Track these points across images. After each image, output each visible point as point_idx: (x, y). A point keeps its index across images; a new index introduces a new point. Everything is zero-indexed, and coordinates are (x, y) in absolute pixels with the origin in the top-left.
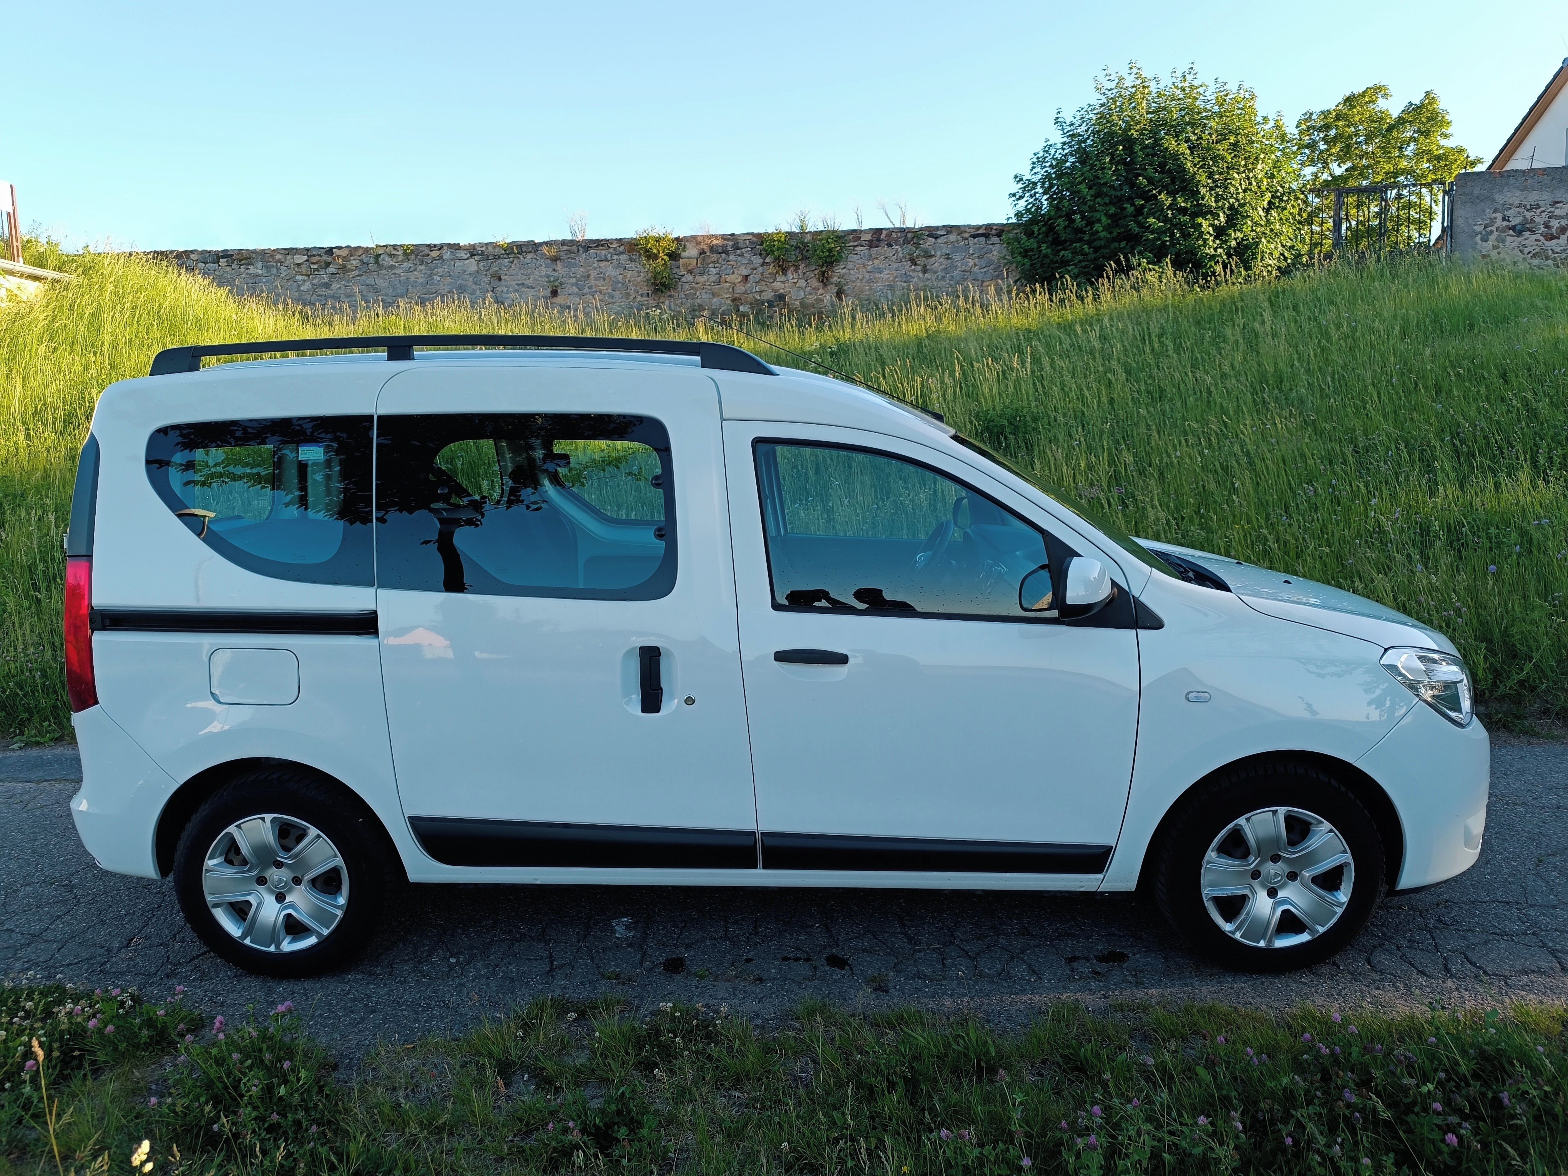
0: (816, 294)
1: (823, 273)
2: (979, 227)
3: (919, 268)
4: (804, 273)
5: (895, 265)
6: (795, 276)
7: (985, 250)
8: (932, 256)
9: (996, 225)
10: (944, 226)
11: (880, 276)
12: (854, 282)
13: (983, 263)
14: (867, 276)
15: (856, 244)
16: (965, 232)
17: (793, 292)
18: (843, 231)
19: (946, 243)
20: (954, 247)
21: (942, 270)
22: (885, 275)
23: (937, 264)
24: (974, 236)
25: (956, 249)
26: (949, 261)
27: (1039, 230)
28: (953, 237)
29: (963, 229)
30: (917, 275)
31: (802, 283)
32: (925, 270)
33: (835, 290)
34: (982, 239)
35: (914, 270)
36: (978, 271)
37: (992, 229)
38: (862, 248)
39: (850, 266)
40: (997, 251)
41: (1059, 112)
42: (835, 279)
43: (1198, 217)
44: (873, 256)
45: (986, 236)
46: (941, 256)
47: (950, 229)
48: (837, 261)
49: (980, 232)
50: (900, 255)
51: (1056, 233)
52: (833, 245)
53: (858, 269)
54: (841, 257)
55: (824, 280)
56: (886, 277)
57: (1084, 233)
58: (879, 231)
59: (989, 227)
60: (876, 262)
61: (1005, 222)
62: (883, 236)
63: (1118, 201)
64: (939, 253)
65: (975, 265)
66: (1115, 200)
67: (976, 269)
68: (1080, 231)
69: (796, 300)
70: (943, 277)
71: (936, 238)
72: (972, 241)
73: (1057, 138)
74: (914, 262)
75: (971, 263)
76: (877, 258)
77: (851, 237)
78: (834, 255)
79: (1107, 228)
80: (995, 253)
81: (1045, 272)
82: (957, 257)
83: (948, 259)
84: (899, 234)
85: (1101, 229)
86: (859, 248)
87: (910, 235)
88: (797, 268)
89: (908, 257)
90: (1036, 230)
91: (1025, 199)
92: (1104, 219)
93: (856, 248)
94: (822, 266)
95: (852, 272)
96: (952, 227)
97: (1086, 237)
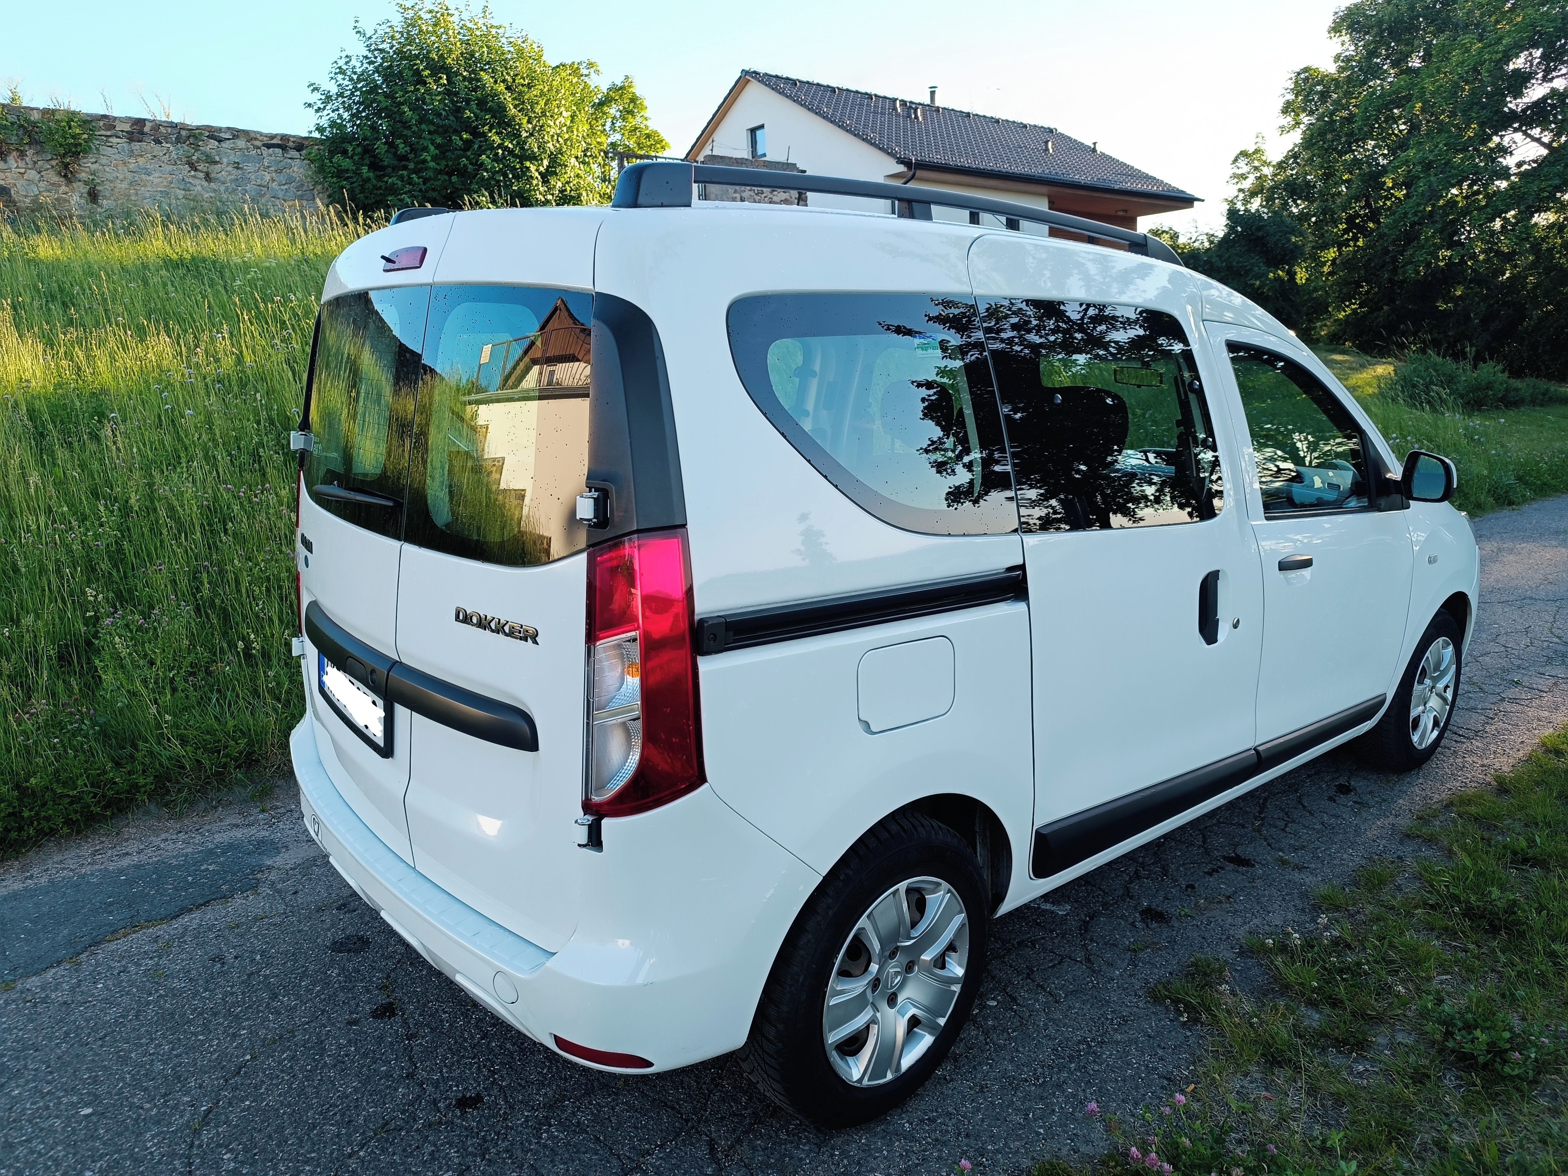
0: (57, 192)
1: (66, 166)
2: (273, 137)
3: (202, 175)
4: (35, 163)
5: (170, 168)
6: (21, 164)
7: (282, 163)
8: (216, 163)
9: (294, 137)
10: (229, 128)
11: (148, 178)
12: (111, 182)
13: (282, 178)
14: (129, 176)
15: (109, 133)
16: (256, 139)
17: (20, 183)
18: (88, 115)
19: (232, 149)
20: (245, 156)
21: (231, 181)
22: (155, 178)
23: (224, 172)
24: (269, 146)
25: (248, 159)
26: (240, 172)
27: (354, 150)
28: (241, 143)
29: (253, 135)
30: (199, 186)
31: (32, 174)
32: (208, 177)
33: (85, 189)
34: (279, 151)
35: (194, 177)
36: (277, 188)
37: (289, 140)
38: (118, 140)
39: (104, 160)
40: (299, 168)
41: (357, 21)
42: (83, 176)
43: (526, 160)
44: (136, 153)
45: (283, 148)
46: (228, 164)
47: (236, 134)
48: (85, 151)
49: (274, 141)
50: (174, 155)
51: (375, 156)
52: (78, 131)
53: (116, 166)
54: (90, 148)
55: (67, 174)
56: (156, 181)
57: (408, 160)
58: (141, 122)
59: (285, 138)
60: (141, 161)
61: (307, 135)
62: (147, 129)
63: (445, 131)
64: (225, 160)
65: (273, 180)
66: (441, 130)
67: (274, 185)
68: (404, 158)
69: (26, 196)
70: (234, 190)
71: (220, 141)
72: (265, 151)
73: (358, 49)
74: (193, 167)
75: (268, 177)
76: (142, 156)
77: (101, 123)
78: (80, 144)
79: (435, 158)
80: (295, 169)
81: (367, 198)
82: (250, 167)
83: (238, 168)
84: (169, 130)
85: (429, 158)
86: (114, 140)
87: (183, 133)
88: (22, 154)
89: (184, 160)
90: (350, 149)
91: (325, 112)
92: (432, 148)
93: (111, 139)
94: (64, 156)
95: (107, 169)
96: (238, 131)
97: (411, 166)
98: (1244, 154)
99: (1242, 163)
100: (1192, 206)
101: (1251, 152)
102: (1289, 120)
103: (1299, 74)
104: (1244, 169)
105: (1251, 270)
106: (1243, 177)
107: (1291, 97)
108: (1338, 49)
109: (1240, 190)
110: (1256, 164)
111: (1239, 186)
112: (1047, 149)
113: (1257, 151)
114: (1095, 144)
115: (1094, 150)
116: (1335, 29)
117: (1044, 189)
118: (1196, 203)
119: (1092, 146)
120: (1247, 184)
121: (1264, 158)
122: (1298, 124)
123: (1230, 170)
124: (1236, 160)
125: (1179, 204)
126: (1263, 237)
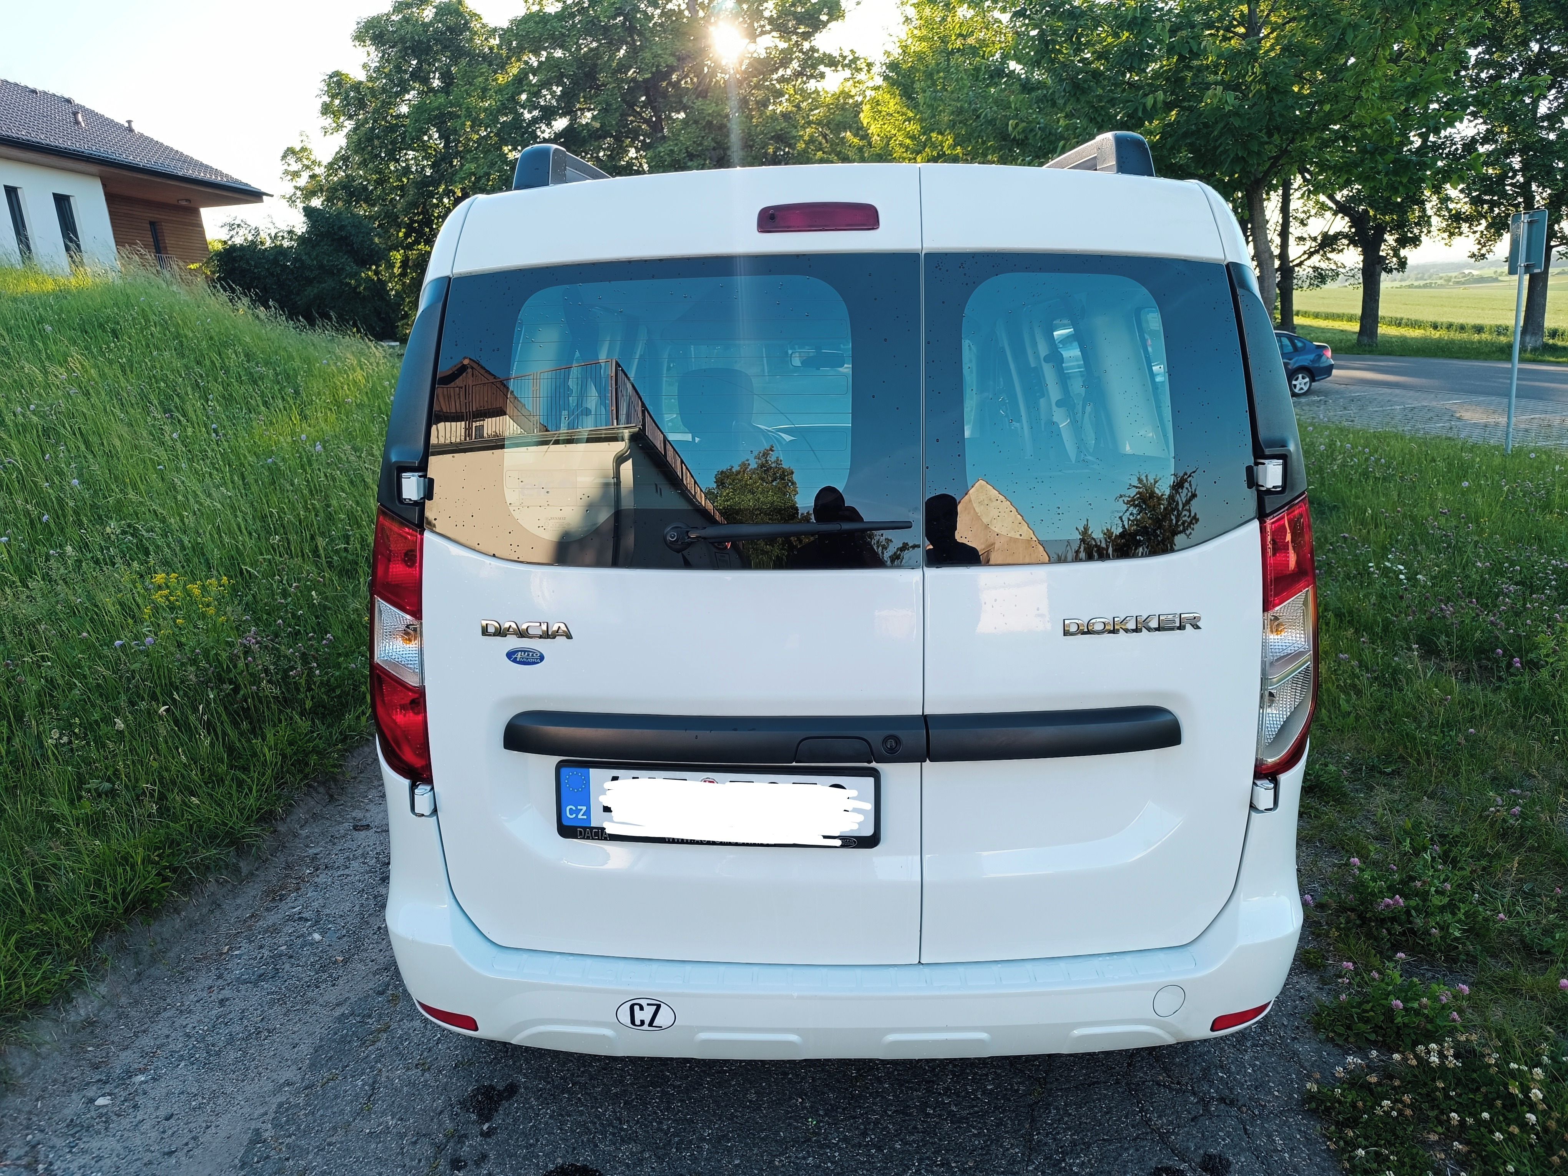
98: (290, 151)
99: (291, 160)
100: (262, 201)
101: (298, 149)
102: (328, 121)
103: (331, 77)
104: (295, 167)
105: (342, 269)
106: (296, 174)
107: (327, 99)
108: (364, 59)
109: (296, 188)
110: (306, 162)
111: (294, 183)
112: (77, 123)
113: (303, 149)
114: (129, 122)
115: (130, 130)
116: (359, 37)
117: (94, 169)
118: (264, 197)
119: (126, 125)
120: (303, 180)
121: (313, 157)
122: (339, 127)
123: (281, 167)
124: (284, 157)
125: (249, 198)
126: (346, 238)
